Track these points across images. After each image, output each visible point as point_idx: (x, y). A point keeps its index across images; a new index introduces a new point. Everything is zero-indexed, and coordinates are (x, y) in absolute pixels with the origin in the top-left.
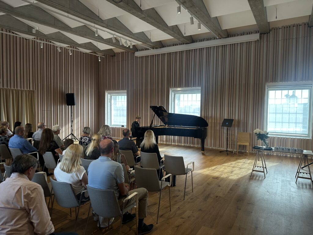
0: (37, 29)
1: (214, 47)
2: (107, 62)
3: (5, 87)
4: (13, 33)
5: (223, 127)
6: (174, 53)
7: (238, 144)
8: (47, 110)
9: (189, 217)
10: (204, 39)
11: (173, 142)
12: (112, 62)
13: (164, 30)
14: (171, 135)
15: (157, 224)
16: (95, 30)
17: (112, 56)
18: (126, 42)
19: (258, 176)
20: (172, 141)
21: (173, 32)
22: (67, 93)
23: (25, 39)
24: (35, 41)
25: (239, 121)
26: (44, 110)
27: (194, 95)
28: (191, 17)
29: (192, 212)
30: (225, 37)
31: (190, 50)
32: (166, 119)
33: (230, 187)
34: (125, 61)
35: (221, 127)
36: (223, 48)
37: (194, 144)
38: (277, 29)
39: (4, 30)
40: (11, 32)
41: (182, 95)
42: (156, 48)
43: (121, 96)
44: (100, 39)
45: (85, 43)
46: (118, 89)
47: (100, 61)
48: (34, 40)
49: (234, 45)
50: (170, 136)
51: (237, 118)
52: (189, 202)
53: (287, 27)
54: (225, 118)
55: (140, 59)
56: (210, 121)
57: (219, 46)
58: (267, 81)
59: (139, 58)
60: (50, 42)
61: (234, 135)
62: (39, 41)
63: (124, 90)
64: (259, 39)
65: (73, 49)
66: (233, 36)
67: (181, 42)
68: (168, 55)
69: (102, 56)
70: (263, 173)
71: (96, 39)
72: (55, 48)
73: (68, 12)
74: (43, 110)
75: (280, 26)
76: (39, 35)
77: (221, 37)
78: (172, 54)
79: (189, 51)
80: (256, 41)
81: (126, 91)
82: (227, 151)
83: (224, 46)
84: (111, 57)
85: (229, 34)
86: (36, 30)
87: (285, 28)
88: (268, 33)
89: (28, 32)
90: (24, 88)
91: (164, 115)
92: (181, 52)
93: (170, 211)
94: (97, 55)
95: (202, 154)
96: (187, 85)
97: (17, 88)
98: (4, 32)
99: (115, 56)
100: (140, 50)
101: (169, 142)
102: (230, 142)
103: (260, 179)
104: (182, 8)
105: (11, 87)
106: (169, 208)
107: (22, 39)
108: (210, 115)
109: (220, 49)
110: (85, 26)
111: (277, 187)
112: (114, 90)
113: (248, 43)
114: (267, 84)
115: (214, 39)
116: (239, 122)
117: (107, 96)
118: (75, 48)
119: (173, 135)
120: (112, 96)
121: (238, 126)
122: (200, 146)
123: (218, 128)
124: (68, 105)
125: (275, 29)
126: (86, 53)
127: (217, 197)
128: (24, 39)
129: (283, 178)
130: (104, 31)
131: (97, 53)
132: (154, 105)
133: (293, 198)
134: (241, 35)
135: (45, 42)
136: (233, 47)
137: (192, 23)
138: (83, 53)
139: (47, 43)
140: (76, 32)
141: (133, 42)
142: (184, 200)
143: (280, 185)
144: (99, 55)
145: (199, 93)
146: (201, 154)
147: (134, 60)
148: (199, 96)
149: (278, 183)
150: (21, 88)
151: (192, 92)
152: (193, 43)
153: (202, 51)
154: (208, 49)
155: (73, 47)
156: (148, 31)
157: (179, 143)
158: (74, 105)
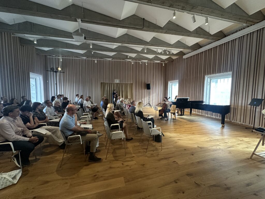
3: (121, 82)
9: (127, 166)
12: (172, 65)
21: (198, 35)
27: (226, 79)
28: (193, 16)
29: (135, 164)
31: (222, 44)
40: (124, 60)
41: (219, 80)
42: (195, 50)
46: (174, 80)
59: (186, 59)
67: (213, 40)
68: (205, 52)
74: (136, 92)
76: (131, 58)
78: (208, 50)
81: (178, 81)
86: (129, 56)
89: (126, 58)
92: (215, 48)
96: (219, 71)
97: (126, 82)
100: (187, 54)
105: (123, 82)
109: (254, 35)
112: (172, 80)
117: (170, 84)
120: (173, 84)
124: (148, 89)
126: (158, 63)
127: (174, 162)
128: (129, 62)
130: (151, 48)
141: (173, 50)
145: (231, 77)
147: (183, 61)
148: (230, 79)
152: (225, 37)
153: (234, 41)
154: (241, 38)
157: (211, 115)
158: (150, 89)
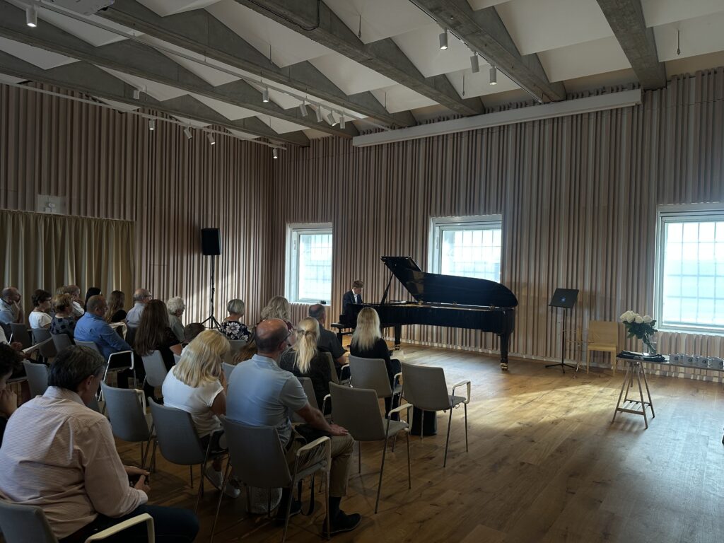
0: (144, 90)
1: (534, 122)
2: (293, 159)
3: (75, 214)
4: (95, 100)
5: (554, 308)
6: (441, 139)
7: (591, 347)
8: (160, 265)
9: (450, 504)
10: (511, 104)
11: (437, 342)
12: (303, 160)
13: (414, 87)
14: (432, 324)
15: (376, 513)
16: (263, 89)
17: (303, 147)
18: (331, 114)
19: (631, 422)
20: (435, 340)
21: (435, 91)
22: (205, 227)
23: (119, 112)
24: (138, 116)
25: (594, 294)
26: (154, 265)
27: (488, 233)
28: (473, 55)
29: (460, 494)
30: (559, 99)
31: (477, 130)
32: (420, 288)
33: (558, 446)
34: (330, 158)
35: (550, 307)
36: (556, 124)
37: (485, 348)
38: (684, 78)
39: (77, 94)
40: (90, 98)
41: (458, 234)
42: (399, 128)
43: (320, 236)
44: (274, 109)
45: (244, 119)
46: (315, 219)
47: (275, 157)
48: (136, 113)
49: (579, 117)
50: (430, 327)
51: (587, 288)
52: (455, 472)
53: (709, 74)
54: (561, 287)
55: (363, 151)
56: (524, 293)
57: (544, 120)
58: (660, 199)
59: (361, 150)
60: (171, 118)
61: (582, 328)
62: (146, 116)
63: (327, 222)
64: (640, 103)
65: (218, 132)
66: (578, 97)
67: (455, 113)
68: (426, 142)
69: (281, 147)
70: (643, 417)
71: (266, 110)
72: (179, 129)
73: (205, 54)
74: (150, 265)
75: (692, 71)
76: (147, 102)
77: (549, 100)
78: (435, 139)
79: (474, 133)
80: (633, 107)
81: (331, 224)
82: (562, 364)
83: (556, 121)
84: (301, 149)
85: (568, 92)
86: (141, 93)
87: (703, 75)
88: (662, 89)
89: (125, 97)
90: (113, 216)
91: (415, 278)
92: (455, 136)
93: (410, 488)
94: (270, 145)
95: (503, 369)
96: (470, 209)
97: (99, 215)
98: (76, 99)
99: (309, 147)
100: (364, 133)
101: (427, 341)
102: (570, 345)
103: (635, 429)
104: (451, 37)
105: (86, 214)
106: (408, 482)
107: (111, 112)
108: (524, 279)
109: (547, 127)
110: (243, 82)
111: (674, 449)
112: (305, 222)
113: (616, 113)
114: (661, 207)
115: (534, 105)
116: (593, 297)
117: (291, 235)
118: (222, 129)
119: (437, 325)
120: (301, 236)
121: (592, 305)
122: (498, 352)
123: (543, 310)
124: (206, 253)
125: (678, 79)
126: (246, 142)
127: (522, 464)
128: (117, 112)
129: (693, 430)
130: (283, 92)
131: (271, 140)
132: (393, 255)
133: (709, 475)
134: (598, 94)
135: (160, 118)
136: (579, 121)
137: (476, 68)
138: (241, 141)
139: (165, 119)
140: (224, 96)
141: (347, 115)
142: (444, 466)
143: (682, 445)
144: (275, 145)
145: (498, 228)
146: (501, 371)
147: (351, 154)
148: (498, 234)
149: (678, 440)
150: (107, 216)
151: (482, 226)
152: (485, 113)
153: (506, 131)
154: (520, 126)
155: (217, 128)
156: (380, 89)
157: (451, 343)
158: (218, 254)
